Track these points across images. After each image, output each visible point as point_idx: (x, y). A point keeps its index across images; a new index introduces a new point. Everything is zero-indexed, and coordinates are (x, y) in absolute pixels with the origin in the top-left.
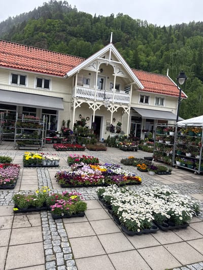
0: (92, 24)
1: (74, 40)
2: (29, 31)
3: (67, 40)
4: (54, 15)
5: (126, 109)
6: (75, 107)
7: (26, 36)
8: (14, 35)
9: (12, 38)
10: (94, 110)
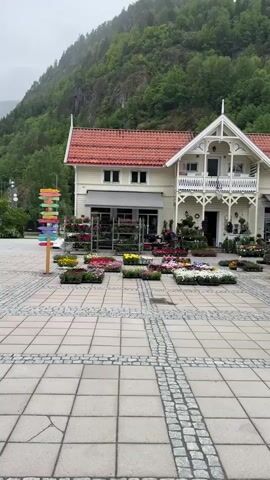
0: (231, 18)
1: (196, 57)
2: (115, 56)
3: (183, 61)
4: (157, 17)
5: (252, 198)
6: (177, 203)
7: (109, 67)
8: (91, 69)
9: (87, 75)
10: (204, 204)
